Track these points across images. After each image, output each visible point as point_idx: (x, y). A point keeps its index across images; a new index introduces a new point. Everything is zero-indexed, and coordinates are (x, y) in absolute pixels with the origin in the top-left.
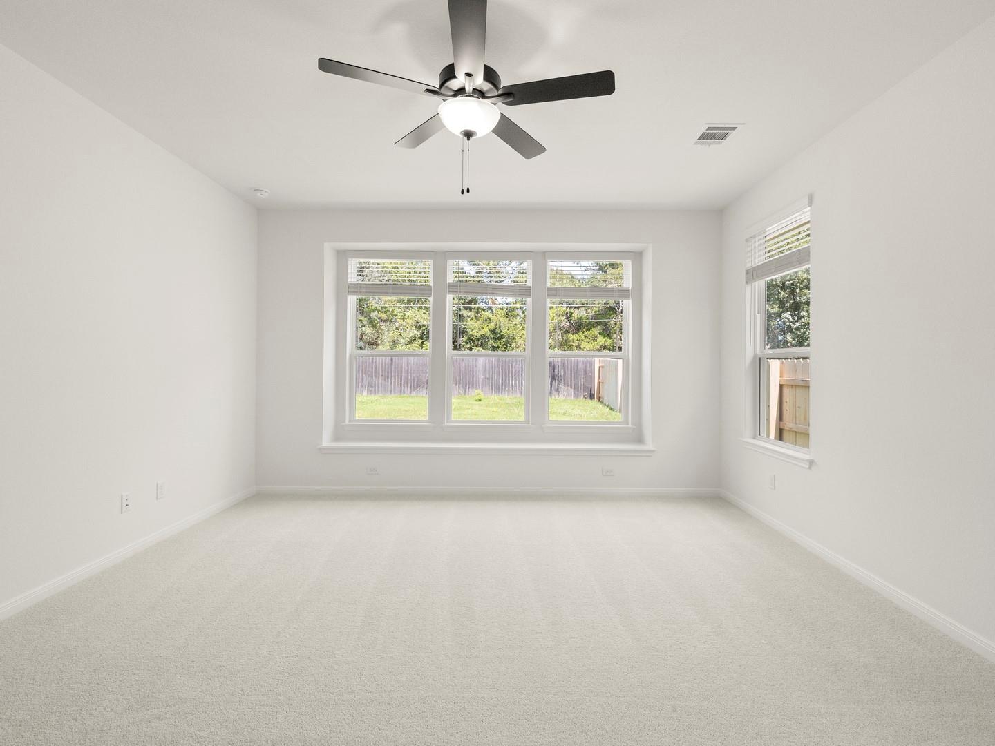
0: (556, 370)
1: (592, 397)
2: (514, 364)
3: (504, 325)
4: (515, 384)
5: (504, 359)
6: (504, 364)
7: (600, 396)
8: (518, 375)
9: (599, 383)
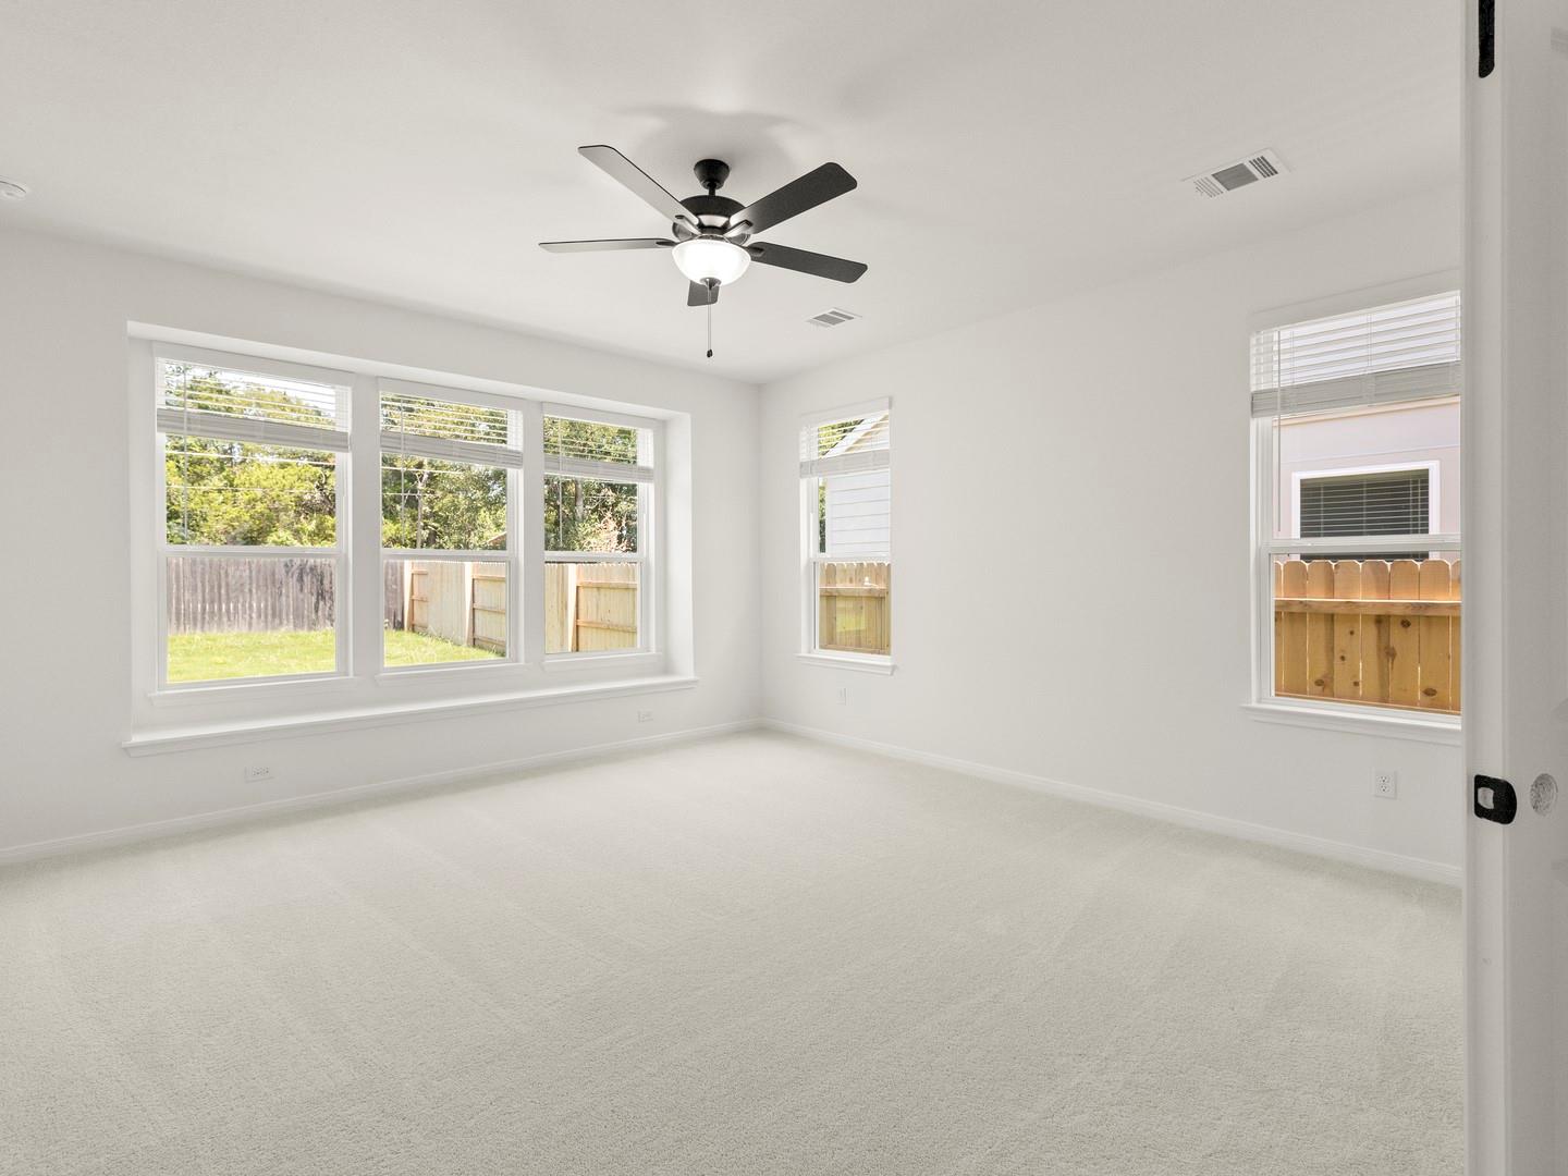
0: (326, 582)
1: (399, 626)
2: (231, 570)
3: (178, 490)
4: (236, 608)
5: (207, 560)
6: (207, 569)
7: (415, 622)
8: (242, 591)
9: (412, 601)
